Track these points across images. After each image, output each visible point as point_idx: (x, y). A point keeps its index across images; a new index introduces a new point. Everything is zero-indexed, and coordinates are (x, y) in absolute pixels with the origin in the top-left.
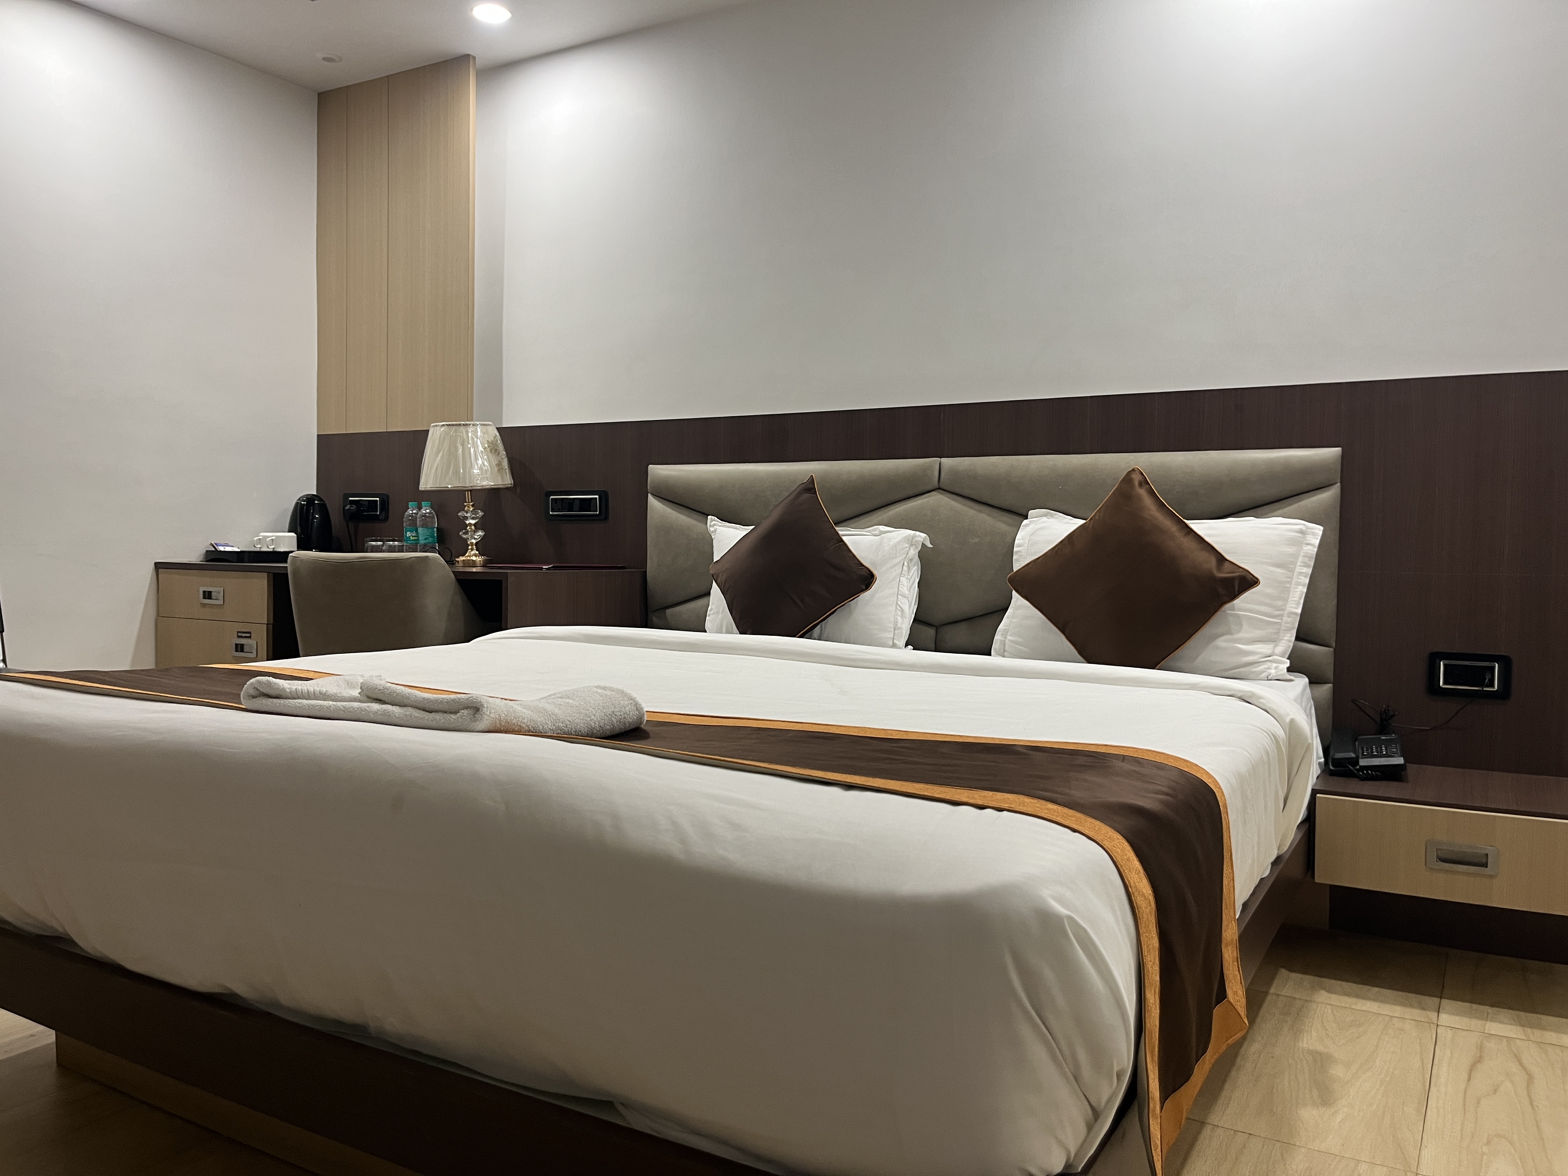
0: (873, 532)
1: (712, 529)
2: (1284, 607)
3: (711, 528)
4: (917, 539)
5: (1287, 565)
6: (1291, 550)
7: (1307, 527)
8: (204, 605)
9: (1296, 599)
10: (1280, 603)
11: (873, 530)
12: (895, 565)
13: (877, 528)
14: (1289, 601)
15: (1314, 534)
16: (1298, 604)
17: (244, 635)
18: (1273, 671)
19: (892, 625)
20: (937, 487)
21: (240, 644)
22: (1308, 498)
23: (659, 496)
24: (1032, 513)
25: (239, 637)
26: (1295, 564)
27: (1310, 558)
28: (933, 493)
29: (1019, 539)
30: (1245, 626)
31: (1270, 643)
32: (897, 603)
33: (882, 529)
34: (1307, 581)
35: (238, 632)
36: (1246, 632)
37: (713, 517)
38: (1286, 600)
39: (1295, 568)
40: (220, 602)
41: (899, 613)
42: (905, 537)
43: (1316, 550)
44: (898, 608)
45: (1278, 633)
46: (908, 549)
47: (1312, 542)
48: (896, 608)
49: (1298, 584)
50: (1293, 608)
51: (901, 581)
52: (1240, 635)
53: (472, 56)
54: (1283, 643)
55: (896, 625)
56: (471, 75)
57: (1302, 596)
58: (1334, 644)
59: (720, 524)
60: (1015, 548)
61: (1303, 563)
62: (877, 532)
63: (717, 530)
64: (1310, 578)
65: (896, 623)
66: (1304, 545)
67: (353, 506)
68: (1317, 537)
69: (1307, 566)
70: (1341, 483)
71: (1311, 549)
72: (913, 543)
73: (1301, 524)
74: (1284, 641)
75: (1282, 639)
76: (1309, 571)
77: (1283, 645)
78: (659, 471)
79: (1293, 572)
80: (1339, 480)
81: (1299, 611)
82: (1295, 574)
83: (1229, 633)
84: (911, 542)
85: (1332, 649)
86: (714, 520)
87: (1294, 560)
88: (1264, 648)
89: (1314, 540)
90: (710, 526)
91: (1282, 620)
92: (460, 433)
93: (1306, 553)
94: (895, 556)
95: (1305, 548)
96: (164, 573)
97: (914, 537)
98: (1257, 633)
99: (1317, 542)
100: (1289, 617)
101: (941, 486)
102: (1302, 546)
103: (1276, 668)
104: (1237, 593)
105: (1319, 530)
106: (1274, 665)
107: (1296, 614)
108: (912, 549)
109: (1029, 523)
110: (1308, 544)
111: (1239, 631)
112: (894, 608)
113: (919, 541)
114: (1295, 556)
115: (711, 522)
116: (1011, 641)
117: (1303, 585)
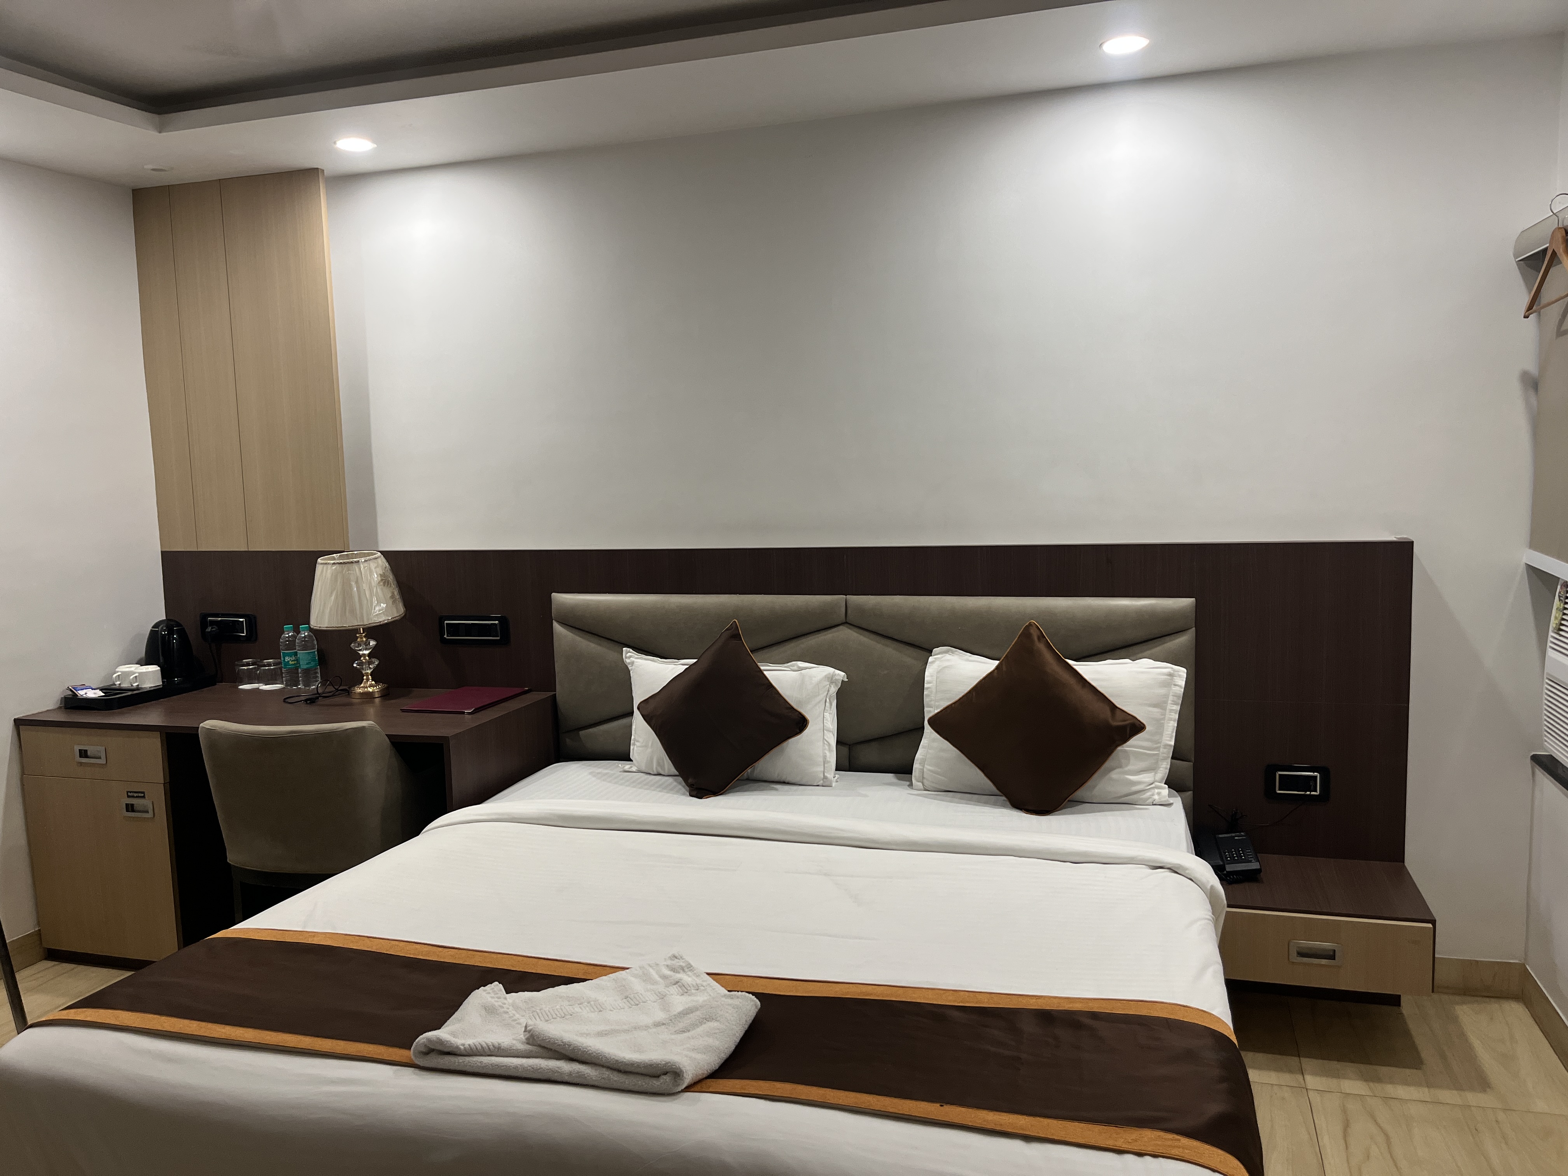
0: (791, 668)
1: (628, 661)
2: (1160, 740)
3: (626, 660)
4: (837, 678)
5: (1160, 705)
6: (1163, 691)
7: (1174, 670)
8: (81, 764)
9: (1170, 733)
10: (1156, 738)
11: (791, 666)
12: (819, 702)
13: (795, 664)
14: (1164, 734)
15: (1180, 676)
16: (1171, 737)
17: (135, 795)
18: (1156, 797)
19: (821, 760)
20: (844, 621)
21: (131, 804)
22: (1170, 641)
23: (564, 623)
24: (936, 651)
25: (128, 796)
26: (1166, 702)
27: (1178, 697)
28: (841, 627)
29: (927, 676)
30: (1132, 760)
31: (1151, 771)
32: (824, 738)
33: (800, 665)
34: (1177, 717)
35: (128, 792)
36: (1134, 765)
37: (628, 649)
38: (1161, 734)
39: (1167, 706)
40: (103, 761)
41: (827, 747)
42: (826, 676)
43: (1183, 690)
44: (825, 742)
45: (1157, 762)
46: (828, 686)
47: (1180, 684)
48: (824, 743)
49: (1171, 719)
50: (1167, 740)
51: (825, 716)
52: (1130, 767)
53: (321, 169)
54: (1161, 771)
55: (825, 758)
56: (321, 187)
57: (1173, 730)
58: (1193, 759)
59: (636, 656)
60: (925, 685)
61: (1173, 701)
62: (795, 668)
63: (635, 663)
64: (1179, 714)
65: (825, 757)
66: (1172, 686)
67: (215, 626)
68: (1182, 679)
69: (1176, 704)
70: (1195, 627)
71: (1179, 689)
72: (833, 681)
73: (1167, 667)
74: (1161, 769)
75: (1160, 767)
76: (1178, 708)
77: (1162, 772)
78: (563, 599)
79: (1165, 709)
80: (1194, 625)
81: (1173, 743)
82: (1168, 711)
83: (1120, 767)
84: (831, 679)
85: (1192, 763)
86: (630, 652)
87: (1165, 699)
88: (1146, 778)
89: (1180, 681)
90: (626, 658)
91: (1159, 751)
92: (353, 571)
93: (1176, 693)
94: (818, 694)
95: (1174, 688)
96: (25, 731)
97: (834, 675)
98: (1142, 765)
99: (1183, 683)
100: (1165, 748)
101: (849, 620)
102: (1171, 687)
103: (1159, 794)
104: (1128, 736)
105: (1182, 672)
106: (1156, 791)
107: (1170, 746)
108: (832, 686)
109: (934, 660)
110: (1175, 685)
111: (1126, 766)
112: (822, 744)
113: (839, 679)
114: (1166, 696)
115: (626, 654)
116: (929, 770)
117: (1174, 721)
